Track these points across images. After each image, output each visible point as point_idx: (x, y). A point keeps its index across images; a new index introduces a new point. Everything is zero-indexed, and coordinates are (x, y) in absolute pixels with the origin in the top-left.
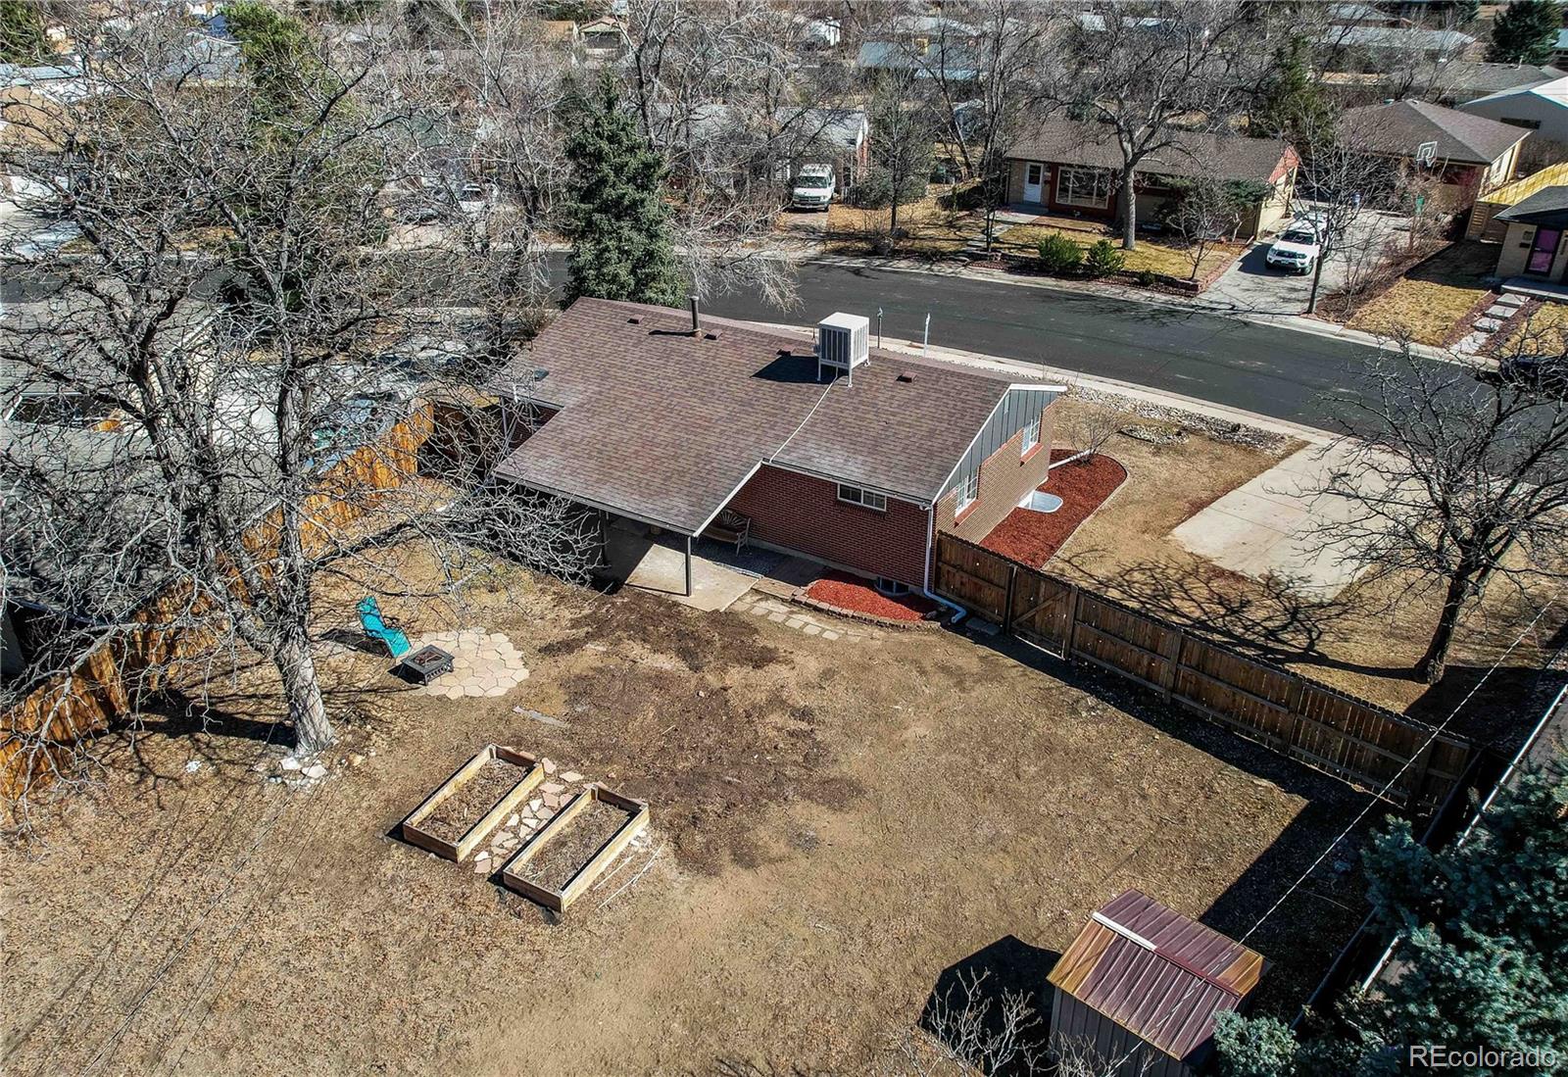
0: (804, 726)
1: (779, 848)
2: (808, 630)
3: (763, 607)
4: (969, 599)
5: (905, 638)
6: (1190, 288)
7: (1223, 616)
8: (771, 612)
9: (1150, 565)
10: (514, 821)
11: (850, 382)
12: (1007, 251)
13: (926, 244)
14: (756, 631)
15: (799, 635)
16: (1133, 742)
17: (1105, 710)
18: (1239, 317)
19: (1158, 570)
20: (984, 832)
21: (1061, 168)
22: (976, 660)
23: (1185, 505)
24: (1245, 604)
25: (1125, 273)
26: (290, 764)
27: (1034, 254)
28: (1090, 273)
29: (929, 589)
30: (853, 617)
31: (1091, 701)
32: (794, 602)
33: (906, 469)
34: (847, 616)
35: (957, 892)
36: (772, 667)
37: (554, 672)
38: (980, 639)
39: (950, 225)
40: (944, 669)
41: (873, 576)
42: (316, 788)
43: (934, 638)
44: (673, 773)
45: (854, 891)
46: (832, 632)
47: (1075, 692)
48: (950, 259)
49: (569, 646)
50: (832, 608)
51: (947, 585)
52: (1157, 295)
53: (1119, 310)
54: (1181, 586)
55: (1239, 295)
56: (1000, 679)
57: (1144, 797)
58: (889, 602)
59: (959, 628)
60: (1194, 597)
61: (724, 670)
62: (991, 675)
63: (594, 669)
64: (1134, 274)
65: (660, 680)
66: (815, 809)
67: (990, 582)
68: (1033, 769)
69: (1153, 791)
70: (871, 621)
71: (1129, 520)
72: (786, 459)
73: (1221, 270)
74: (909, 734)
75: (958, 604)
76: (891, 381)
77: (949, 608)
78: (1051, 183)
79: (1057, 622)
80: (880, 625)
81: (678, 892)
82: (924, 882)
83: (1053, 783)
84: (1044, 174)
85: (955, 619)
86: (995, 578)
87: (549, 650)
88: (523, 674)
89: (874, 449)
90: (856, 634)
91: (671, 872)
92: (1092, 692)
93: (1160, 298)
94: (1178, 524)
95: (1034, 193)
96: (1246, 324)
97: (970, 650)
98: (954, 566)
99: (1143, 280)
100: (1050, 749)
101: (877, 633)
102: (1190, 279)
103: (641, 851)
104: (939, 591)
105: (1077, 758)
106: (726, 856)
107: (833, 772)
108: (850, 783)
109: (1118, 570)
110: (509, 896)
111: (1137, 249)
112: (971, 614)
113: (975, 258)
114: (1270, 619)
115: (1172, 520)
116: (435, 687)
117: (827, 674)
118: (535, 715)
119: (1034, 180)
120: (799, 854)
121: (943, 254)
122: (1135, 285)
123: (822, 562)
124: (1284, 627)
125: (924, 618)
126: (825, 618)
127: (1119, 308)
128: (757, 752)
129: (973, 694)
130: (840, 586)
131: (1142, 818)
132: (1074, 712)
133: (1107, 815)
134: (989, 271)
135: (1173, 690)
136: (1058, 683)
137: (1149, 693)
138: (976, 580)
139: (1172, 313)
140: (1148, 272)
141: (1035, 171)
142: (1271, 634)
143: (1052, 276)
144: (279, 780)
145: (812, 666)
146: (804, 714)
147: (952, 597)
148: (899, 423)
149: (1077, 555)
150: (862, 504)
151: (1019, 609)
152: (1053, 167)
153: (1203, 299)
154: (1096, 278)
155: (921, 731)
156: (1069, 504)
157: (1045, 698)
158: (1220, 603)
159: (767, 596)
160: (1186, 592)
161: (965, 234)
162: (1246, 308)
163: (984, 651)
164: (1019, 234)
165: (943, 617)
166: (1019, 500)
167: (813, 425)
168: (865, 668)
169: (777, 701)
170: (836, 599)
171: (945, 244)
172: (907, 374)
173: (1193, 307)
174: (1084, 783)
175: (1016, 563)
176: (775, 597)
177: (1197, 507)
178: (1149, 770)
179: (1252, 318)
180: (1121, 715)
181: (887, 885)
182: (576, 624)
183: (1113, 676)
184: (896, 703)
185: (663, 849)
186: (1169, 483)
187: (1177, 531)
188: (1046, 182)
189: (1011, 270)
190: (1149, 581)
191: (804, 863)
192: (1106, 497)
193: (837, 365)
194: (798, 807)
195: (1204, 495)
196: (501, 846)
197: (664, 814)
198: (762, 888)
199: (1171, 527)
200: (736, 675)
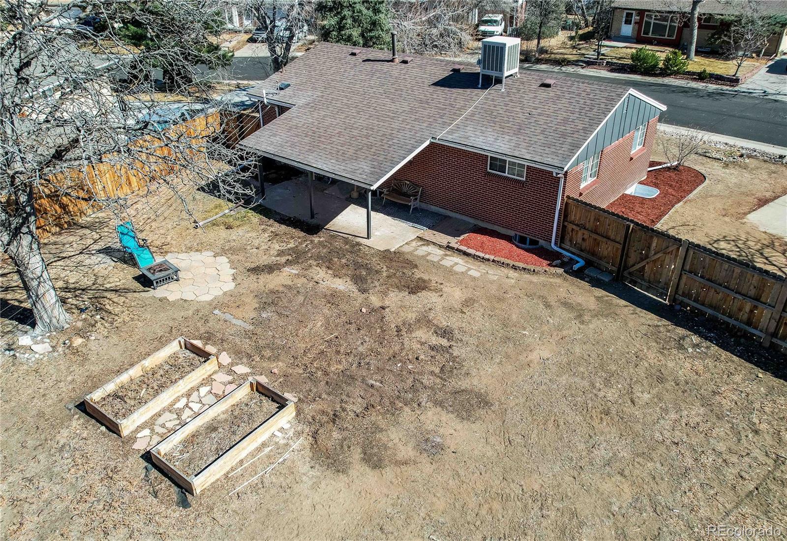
0: (444, 342)
1: (406, 451)
2: (457, 269)
3: (424, 250)
4: (589, 252)
5: (535, 279)
6: (734, 81)
8: (429, 254)
9: (734, 238)
10: (180, 405)
11: (503, 88)
12: (610, 60)
13: (558, 56)
14: (416, 266)
15: (450, 272)
16: (738, 378)
17: (708, 348)
18: (769, 97)
19: (740, 242)
20: (601, 453)
21: (646, 13)
22: (593, 299)
23: (753, 200)
25: (689, 73)
26: (25, 340)
27: (630, 62)
28: (664, 73)
29: (556, 244)
30: (493, 261)
31: (695, 339)
32: (449, 248)
33: (544, 145)
34: (489, 260)
35: (574, 514)
36: (424, 293)
37: (254, 286)
38: (596, 283)
39: (574, 47)
40: (565, 304)
41: (511, 233)
42: (38, 361)
43: (558, 281)
44: (326, 373)
45: (472, 502)
46: (475, 270)
47: (681, 331)
48: (573, 64)
49: (271, 269)
50: (478, 253)
51: (571, 241)
52: (710, 85)
54: (762, 254)
55: (769, 85)
56: (614, 315)
57: (756, 432)
58: (522, 252)
59: (579, 274)
60: (775, 263)
61: (385, 294)
62: (608, 313)
63: (285, 286)
64: (694, 73)
65: (333, 298)
66: (445, 417)
67: (608, 238)
68: (646, 396)
69: (764, 426)
70: (508, 265)
71: (711, 207)
72: (450, 138)
73: (754, 72)
74: (534, 356)
75: (578, 256)
76: (535, 85)
77: (571, 259)
78: (639, 24)
79: (665, 271)
80: (515, 268)
81: (304, 488)
82: (541, 500)
83: (666, 411)
84: (635, 18)
85: (576, 267)
86: (612, 235)
87: (256, 270)
88: (231, 286)
89: (519, 131)
90: (495, 274)
91: (303, 467)
92: (696, 332)
93: (712, 87)
94: (750, 212)
95: (627, 30)
96: (776, 101)
97: (589, 291)
98: (577, 225)
99: (701, 77)
100: (661, 379)
101: (512, 273)
102: (733, 76)
103: (282, 442)
104: (563, 245)
105: (685, 388)
106: (356, 454)
107: (464, 384)
108: (479, 395)
109: (707, 240)
110: (154, 473)
111: (696, 60)
112: (589, 264)
113: (589, 63)
115: (746, 209)
116: (160, 292)
117: (468, 303)
118: (228, 317)
119: (628, 22)
120: (424, 459)
121: (569, 61)
122: (695, 79)
123: (472, 221)
125: (549, 265)
126: (471, 260)
127: (685, 91)
128: (401, 361)
129: (591, 326)
130: (485, 239)
131: (756, 453)
132: (681, 347)
133: (721, 447)
134: (598, 71)
135: (775, 335)
136: (665, 322)
137: (748, 337)
138: (595, 236)
139: (722, 94)
140: (705, 71)
141: (629, 15)
143: (639, 74)
144: (12, 353)
145: (456, 294)
146: (446, 333)
147: (573, 250)
148: (540, 114)
149: (673, 228)
150: (506, 174)
151: (631, 261)
152: (641, 12)
153: (742, 87)
154: (669, 75)
155: (546, 354)
156: (664, 194)
157: (653, 334)
159: (428, 242)
160: (766, 258)
161: (583, 52)
162: (774, 92)
163: (600, 292)
164: (617, 52)
165: (567, 266)
166: (626, 189)
167: (473, 115)
168: (500, 300)
169: (424, 320)
170: (482, 248)
171: (570, 56)
172: (548, 81)
173: (736, 91)
174: (696, 413)
175: (632, 221)
176: (434, 244)
177: (763, 202)
178: (757, 405)
179: (779, 98)
180: (724, 354)
181: (504, 498)
182: (281, 253)
183: (713, 319)
184: (524, 329)
185: (303, 442)
186: (739, 186)
187: (749, 216)
188: (636, 23)
189: (612, 71)
190: (734, 249)
191: (428, 468)
192: (691, 191)
193: (494, 74)
194: (430, 413)
195: (768, 195)
196: (163, 426)
197: (310, 409)
198: (385, 491)
199: (745, 214)
200: (394, 298)
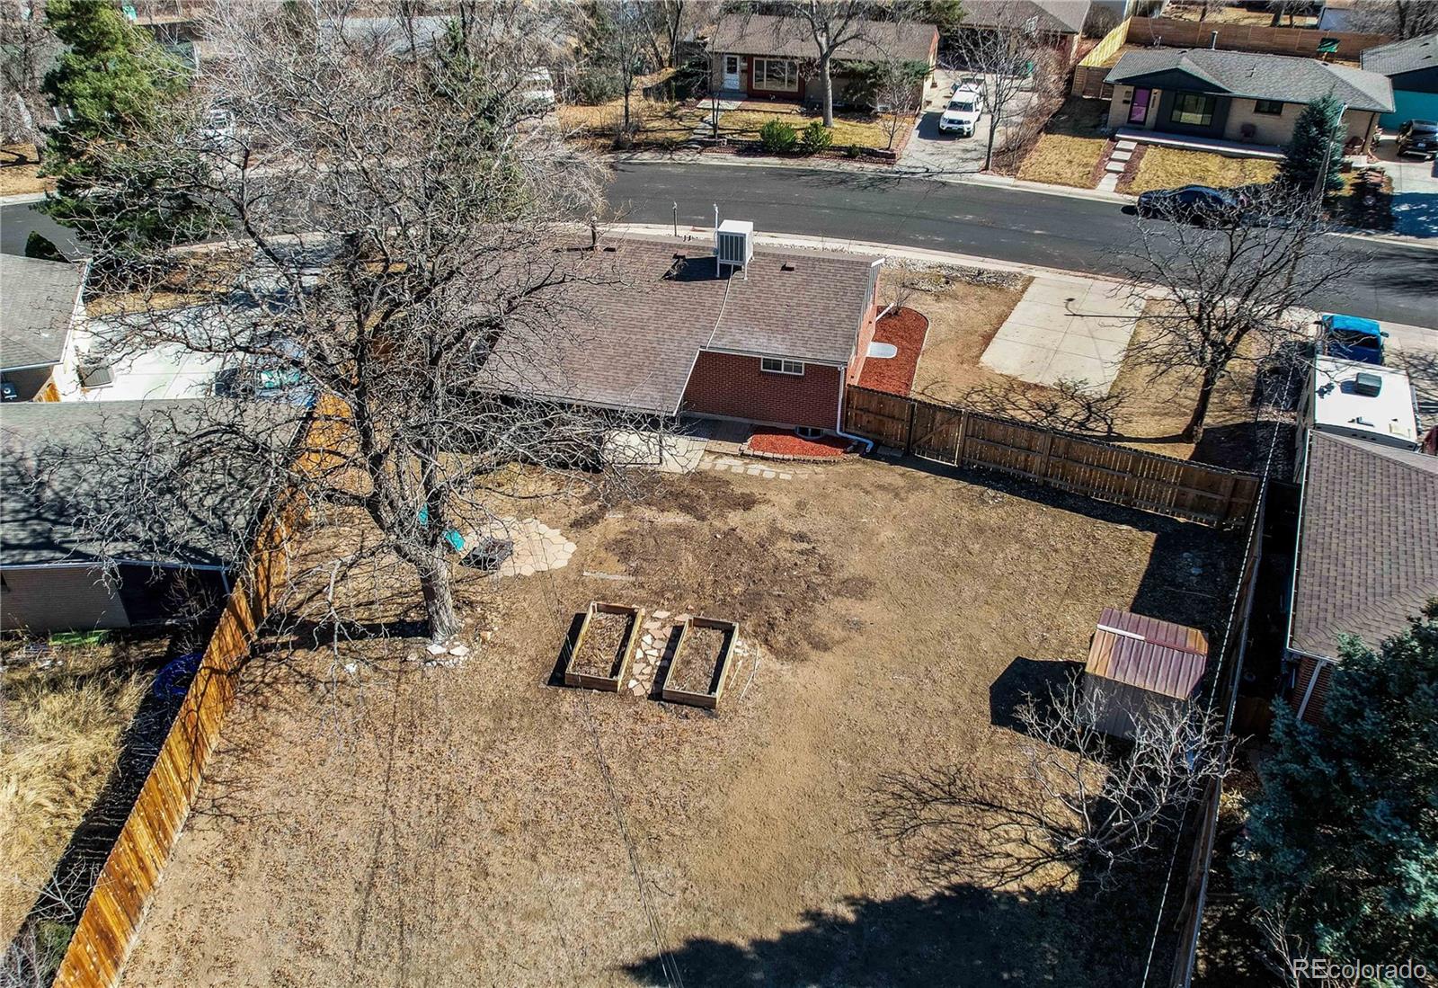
0: (805, 546)
1: (838, 633)
2: (766, 475)
3: (722, 464)
4: (875, 432)
5: (837, 468)
6: (889, 157)
7: (1046, 418)
8: (730, 466)
9: (980, 388)
10: (639, 655)
11: (744, 275)
12: (730, 137)
13: (659, 135)
14: (728, 483)
15: (760, 480)
16: (1031, 515)
17: (1002, 497)
18: (935, 178)
19: (987, 391)
20: (967, 594)
21: (755, 59)
22: (897, 476)
23: (977, 338)
24: (1055, 407)
25: (834, 149)
26: (435, 649)
27: (758, 137)
28: (805, 151)
29: (841, 430)
30: (794, 460)
31: (991, 492)
32: (743, 455)
33: (819, 340)
34: (789, 460)
35: (971, 637)
36: (757, 506)
37: (595, 541)
38: (893, 461)
39: (671, 116)
40: (880, 487)
41: (793, 427)
42: (467, 663)
43: (859, 466)
44: (733, 597)
45: (905, 650)
46: (786, 474)
47: (978, 488)
48: (684, 148)
49: (593, 519)
50: (775, 456)
51: (856, 425)
52: (866, 165)
53: (843, 182)
54: (1008, 400)
55: (928, 158)
56: (921, 487)
57: (1056, 551)
58: (813, 444)
59: (874, 455)
60: (1022, 408)
61: (722, 516)
62: (915, 487)
63: (625, 533)
64: (840, 149)
65: (680, 532)
66: (849, 602)
67: (893, 417)
68: (977, 546)
69: (1059, 546)
70: (809, 461)
71: (947, 355)
72: (720, 344)
73: (906, 139)
74: (882, 538)
75: (868, 438)
76: (777, 271)
77: (859, 442)
78: (748, 71)
79: (951, 439)
80: (815, 462)
81: (788, 677)
82: (945, 634)
83: (994, 553)
84: (741, 65)
85: (868, 449)
86: (897, 413)
87: (578, 524)
88: (571, 547)
89: (786, 328)
90: (804, 472)
91: (775, 665)
92: (989, 486)
93: (870, 168)
94: (981, 354)
95: (733, 81)
96: (944, 184)
97: (892, 470)
98: (861, 410)
99: (851, 153)
100: (981, 531)
101: (819, 469)
102: (887, 149)
103: (746, 655)
104: (848, 430)
105: (1000, 533)
106: (806, 647)
107: (845, 575)
108: (861, 580)
109: (961, 395)
110: (672, 706)
111: (836, 126)
112: (877, 444)
113: (705, 145)
114: (1075, 415)
115: (975, 351)
116: (507, 569)
117: (801, 505)
118: (602, 575)
119: (732, 70)
120: (854, 634)
121: (677, 143)
122: (844, 157)
123: (746, 421)
124: (1088, 419)
125: (845, 452)
126: (772, 464)
127: (844, 180)
128: (785, 570)
129: (911, 501)
130: (772, 438)
131: (1060, 565)
132: (984, 502)
133: (1039, 568)
134: (723, 155)
135: (1045, 475)
136: (963, 484)
137: (1026, 480)
138: (881, 418)
139: (884, 180)
140: (854, 145)
141: (732, 62)
142: (1081, 425)
143: (775, 156)
144: (435, 663)
145: (788, 502)
146: (801, 537)
147: (859, 433)
148: (798, 305)
149: (927, 388)
150: (782, 372)
151: (919, 435)
152: (747, 58)
153: (902, 164)
154: (811, 154)
155: (890, 534)
156: (902, 350)
157: (959, 494)
158: (1040, 409)
159: (720, 455)
160: (1013, 404)
161: (687, 123)
162: (937, 170)
163: (899, 469)
164: (733, 120)
165: (859, 448)
166: (866, 351)
167: (730, 313)
168: (825, 496)
169: (776, 532)
170: (775, 449)
171: (674, 134)
172: (789, 265)
173: (897, 173)
174: (1014, 549)
175: (915, 400)
176: (727, 454)
177: (988, 339)
178: (1050, 532)
179: (945, 178)
180: (1015, 499)
181: (923, 641)
182: (586, 500)
183: (996, 472)
184: (862, 517)
185: (761, 651)
186: (959, 322)
187: (983, 358)
188: (743, 71)
189: (740, 153)
190: (985, 399)
191: (862, 639)
192: (922, 339)
193: (733, 263)
194: (836, 603)
195: (988, 329)
196: (642, 673)
197: (748, 626)
198: (844, 662)
199: (979, 357)
200: (735, 518)
